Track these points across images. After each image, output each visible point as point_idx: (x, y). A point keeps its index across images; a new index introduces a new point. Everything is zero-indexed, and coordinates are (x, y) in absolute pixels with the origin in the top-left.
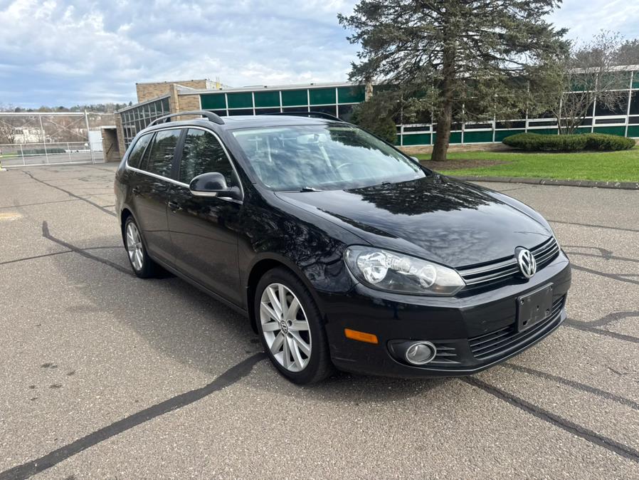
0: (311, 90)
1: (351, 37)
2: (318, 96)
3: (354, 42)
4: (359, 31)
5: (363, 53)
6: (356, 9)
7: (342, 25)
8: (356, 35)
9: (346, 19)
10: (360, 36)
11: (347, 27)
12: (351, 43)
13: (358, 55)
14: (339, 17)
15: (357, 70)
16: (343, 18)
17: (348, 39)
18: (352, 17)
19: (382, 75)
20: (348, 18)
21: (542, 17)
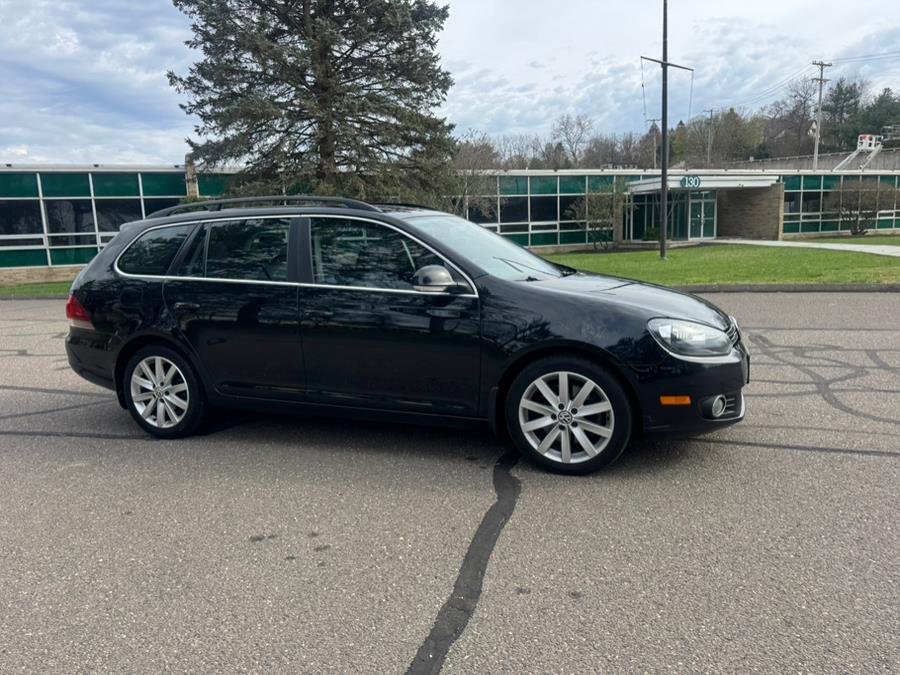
0: (94, 174)
1: (186, 104)
2: (109, 184)
3: (190, 112)
4: (198, 99)
5: (203, 129)
6: (194, 67)
7: (173, 88)
8: (194, 103)
9: (181, 80)
10: (201, 105)
11: (182, 91)
12: (188, 113)
13: (197, 131)
14: (169, 76)
15: (198, 151)
16: (176, 78)
17: (182, 106)
18: (189, 78)
19: (232, 160)
20: (184, 79)
21: (432, 109)
